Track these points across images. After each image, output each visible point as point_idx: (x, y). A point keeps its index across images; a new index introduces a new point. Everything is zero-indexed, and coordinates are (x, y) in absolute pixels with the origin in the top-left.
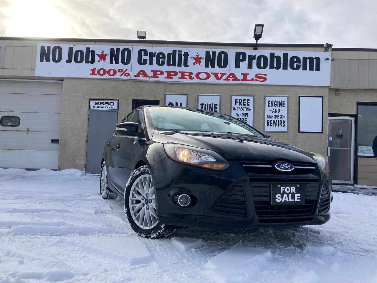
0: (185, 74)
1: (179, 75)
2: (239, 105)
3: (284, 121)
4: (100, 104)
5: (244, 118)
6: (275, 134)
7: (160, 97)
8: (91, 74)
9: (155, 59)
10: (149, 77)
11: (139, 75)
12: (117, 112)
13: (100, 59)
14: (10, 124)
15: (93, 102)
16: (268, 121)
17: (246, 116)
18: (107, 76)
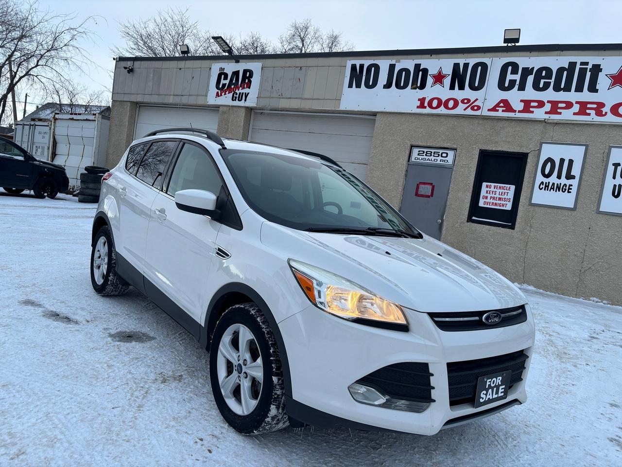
0: (589, 106)
1: (576, 108)
4: (426, 155)
7: (531, 146)
8: (418, 107)
9: (530, 79)
10: (515, 111)
11: (497, 108)
12: (451, 168)
13: (435, 83)
15: (416, 151)
18: (442, 110)
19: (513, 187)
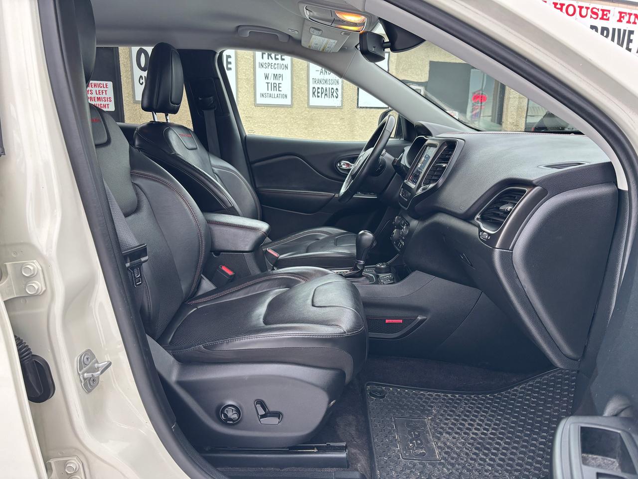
2: (268, 59)
3: (337, 89)
5: (277, 82)
6: (324, 110)
16: (314, 88)
17: (281, 78)
19: (110, 84)
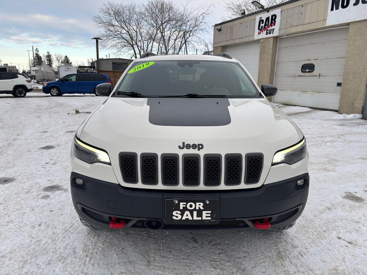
14: (307, 70)
